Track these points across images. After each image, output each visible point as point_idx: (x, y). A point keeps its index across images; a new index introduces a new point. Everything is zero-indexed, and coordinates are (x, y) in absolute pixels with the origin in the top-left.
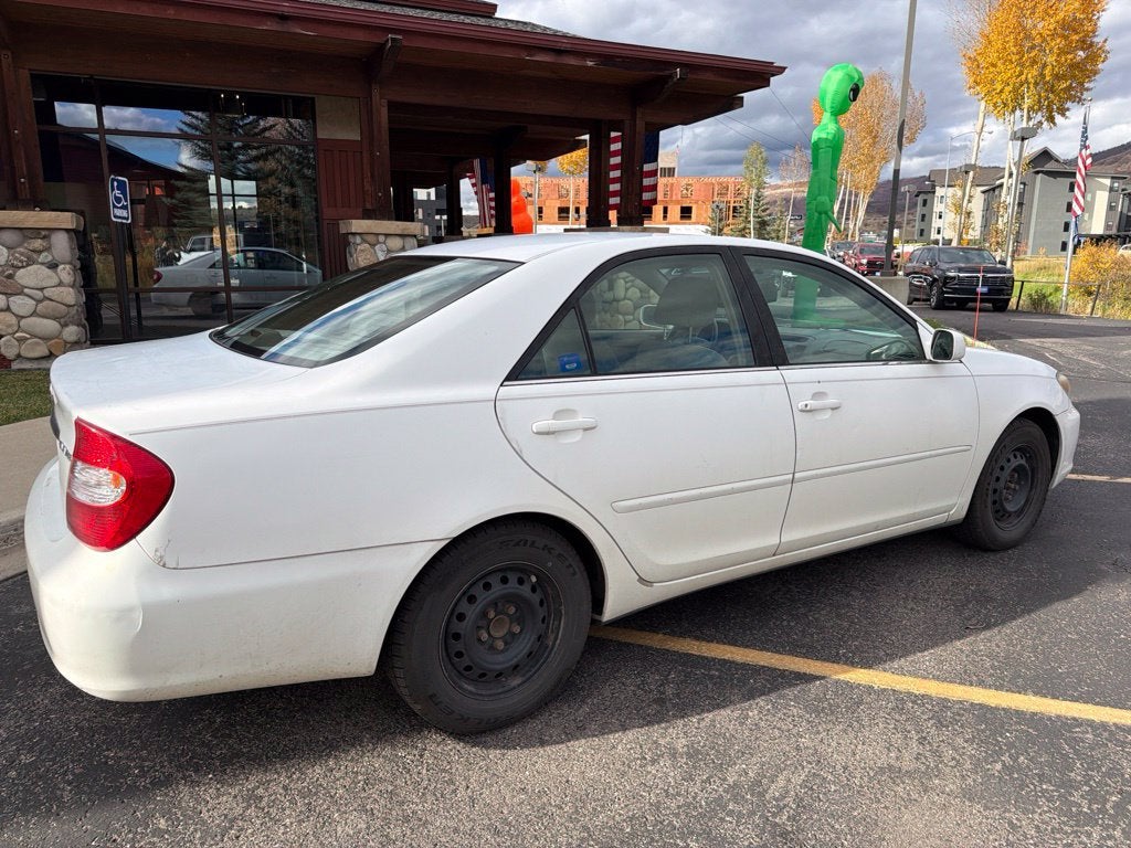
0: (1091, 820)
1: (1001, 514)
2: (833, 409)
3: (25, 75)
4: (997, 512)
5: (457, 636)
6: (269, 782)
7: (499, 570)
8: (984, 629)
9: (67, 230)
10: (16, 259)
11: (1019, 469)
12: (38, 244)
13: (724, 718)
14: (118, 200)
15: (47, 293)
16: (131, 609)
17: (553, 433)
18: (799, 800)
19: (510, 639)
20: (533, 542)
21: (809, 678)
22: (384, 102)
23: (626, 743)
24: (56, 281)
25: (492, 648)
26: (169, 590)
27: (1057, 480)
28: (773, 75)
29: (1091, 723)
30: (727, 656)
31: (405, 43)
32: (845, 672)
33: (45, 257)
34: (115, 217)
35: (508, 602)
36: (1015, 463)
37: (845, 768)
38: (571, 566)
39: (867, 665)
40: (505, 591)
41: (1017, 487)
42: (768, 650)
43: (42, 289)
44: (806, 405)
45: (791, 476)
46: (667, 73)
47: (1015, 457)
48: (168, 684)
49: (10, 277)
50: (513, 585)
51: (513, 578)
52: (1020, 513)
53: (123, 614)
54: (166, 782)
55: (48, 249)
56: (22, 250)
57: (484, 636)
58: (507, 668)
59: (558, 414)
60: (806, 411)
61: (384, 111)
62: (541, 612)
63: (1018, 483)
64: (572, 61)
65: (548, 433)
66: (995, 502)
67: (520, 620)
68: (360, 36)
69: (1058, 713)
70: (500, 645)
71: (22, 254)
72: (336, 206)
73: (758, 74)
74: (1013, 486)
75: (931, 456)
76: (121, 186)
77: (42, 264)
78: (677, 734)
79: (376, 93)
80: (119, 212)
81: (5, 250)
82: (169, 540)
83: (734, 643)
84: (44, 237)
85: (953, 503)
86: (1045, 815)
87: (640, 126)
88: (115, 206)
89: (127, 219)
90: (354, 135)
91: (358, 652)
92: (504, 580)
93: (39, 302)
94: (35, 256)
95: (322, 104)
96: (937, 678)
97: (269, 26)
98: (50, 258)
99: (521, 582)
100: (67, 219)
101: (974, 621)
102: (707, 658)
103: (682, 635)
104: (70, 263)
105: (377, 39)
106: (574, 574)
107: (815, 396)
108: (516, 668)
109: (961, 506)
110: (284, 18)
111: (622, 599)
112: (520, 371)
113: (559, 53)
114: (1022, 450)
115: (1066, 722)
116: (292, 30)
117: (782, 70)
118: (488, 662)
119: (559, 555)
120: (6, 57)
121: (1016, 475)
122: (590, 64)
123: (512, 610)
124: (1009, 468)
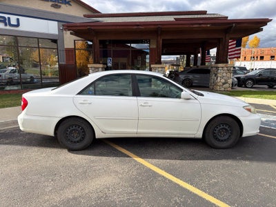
2: (149, 106)
3: (98, 41)
9: (102, 68)
14: (109, 62)
20: (80, 121)
22: (161, 39)
27: (245, 134)
28: (268, 22)
31: (162, 27)
32: (137, 158)
36: (222, 127)
39: (143, 158)
41: (225, 134)
45: (138, 118)
46: (231, 25)
51: (77, 127)
57: (72, 135)
59: (84, 101)
60: (141, 105)
61: (161, 41)
62: (83, 133)
64: (204, 26)
68: (153, 27)
70: (75, 137)
74: (222, 133)
76: (110, 59)
79: (159, 38)
80: (109, 64)
81: (92, 71)
82: (27, 111)
84: (98, 69)
90: (155, 46)
96: (151, 163)
97: (135, 27)
100: (101, 66)
102: (119, 150)
105: (156, 27)
106: (88, 128)
107: (145, 103)
108: (78, 142)
109: (199, 134)
110: (138, 25)
111: (99, 135)
112: (80, 93)
113: (200, 24)
114: (226, 124)
115: (160, 176)
116: (140, 27)
117: (271, 20)
118: (73, 140)
119: (85, 124)
120: (95, 38)
121: (224, 130)
122: (208, 26)
123: (77, 132)
124: (219, 128)
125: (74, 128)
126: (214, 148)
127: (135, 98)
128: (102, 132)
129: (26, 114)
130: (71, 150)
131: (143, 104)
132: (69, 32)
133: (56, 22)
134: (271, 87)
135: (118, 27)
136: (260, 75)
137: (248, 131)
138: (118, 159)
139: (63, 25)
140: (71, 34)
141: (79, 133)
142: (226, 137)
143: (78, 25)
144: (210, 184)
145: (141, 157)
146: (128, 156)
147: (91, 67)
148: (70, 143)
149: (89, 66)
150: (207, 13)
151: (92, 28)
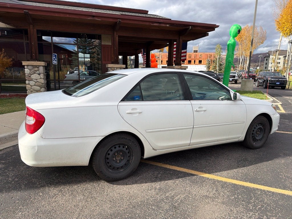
0: (251, 211)
1: (255, 140)
2: (204, 111)
3: (35, 30)
4: (254, 139)
5: (108, 159)
6: (65, 188)
7: (119, 144)
8: (243, 167)
9: (43, 66)
10: (31, 72)
11: (260, 128)
12: (36, 69)
13: (170, 182)
14: (54, 59)
15: (38, 80)
16: (35, 146)
17: (131, 113)
18: (181, 201)
19: (121, 160)
20: (126, 138)
21: (193, 175)
22: (117, 36)
23: (145, 186)
24: (40, 78)
25: (116, 162)
26: (43, 143)
27: (272, 132)
28: (216, 28)
29: (261, 190)
30: (176, 169)
31: (122, 22)
32: (203, 174)
33: (38, 72)
34: (54, 63)
35: (120, 152)
36: (258, 127)
37: (195, 195)
38: (135, 144)
39: (209, 173)
40: (119, 149)
41: (260, 133)
42: (186, 168)
43: (37, 80)
44: (197, 110)
45: (193, 127)
46: (187, 27)
47: (259, 125)
48: (43, 163)
49: (30, 76)
50: (121, 148)
51: (121, 146)
52: (260, 140)
53: (33, 147)
54: (43, 186)
55: (38, 70)
57: (114, 159)
58: (120, 167)
59: (133, 109)
60: (197, 111)
61: (117, 38)
62: (128, 155)
63: (260, 132)
64: (163, 25)
65: (130, 113)
66: (253, 137)
67: (123, 156)
68: (111, 20)
69: (254, 187)
70: (118, 161)
71: (33, 71)
72: (106, 61)
73: (212, 28)
74: (258, 133)
75: (232, 124)
76: (55, 56)
77: (37, 74)
78: (157, 185)
79: (115, 33)
80: (54, 62)
81: (29, 70)
82: (43, 132)
83: (178, 166)
84: (38, 67)
85: (240, 136)
86: (241, 208)
87: (181, 40)
88: (53, 60)
89: (56, 63)
90: (110, 44)
91: (84, 160)
92: (119, 147)
93: (36, 82)
94: (35, 72)
95: (103, 36)
96: (226, 177)
97: (90, 18)
98: (39, 72)
99: (123, 147)
100: (43, 63)
101: (241, 165)
102: (170, 169)
103: (166, 164)
104: (43, 74)
105: (115, 21)
106: (136, 146)
107: (199, 108)
109: (242, 137)
110: (93, 16)
111: (148, 153)
112: (124, 99)
113: (160, 23)
114: (261, 124)
116: (95, 19)
117: (218, 26)
118: (115, 165)
119: (133, 142)
120: (31, 26)
121: (259, 130)
122: (168, 26)
123: (121, 154)
124: (257, 128)
125: (118, 148)
128: (153, 149)
129: (43, 137)
131: (198, 109)
135: (68, 16)
137: (274, 128)
138: (187, 181)
142: (260, 137)
143: (9, 6)
145: (206, 173)
147: (27, 66)
148: (111, 171)
149: (24, 63)
150: (148, 13)
151: (30, 13)
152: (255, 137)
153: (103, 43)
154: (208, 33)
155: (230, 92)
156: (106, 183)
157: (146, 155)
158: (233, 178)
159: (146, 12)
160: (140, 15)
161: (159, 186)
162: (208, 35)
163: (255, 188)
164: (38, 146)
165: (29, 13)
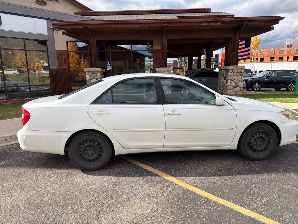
0: (175, 214)
1: (254, 150)
2: (178, 115)
3: (95, 41)
4: (252, 149)
5: (80, 151)
7: (90, 140)
8: (217, 176)
9: (100, 72)
10: (91, 78)
11: (261, 137)
12: (95, 75)
13: (130, 178)
14: (109, 65)
18: (122, 194)
19: (93, 154)
20: (96, 135)
22: (166, 39)
25: (89, 155)
27: (282, 143)
28: (280, 20)
29: (208, 199)
31: (167, 25)
32: (167, 176)
33: (96, 77)
36: (258, 136)
37: (139, 192)
38: (104, 141)
39: (174, 176)
40: (91, 144)
41: (262, 143)
42: (157, 169)
44: (168, 113)
45: (165, 129)
46: (242, 23)
47: (259, 134)
49: (90, 81)
51: (93, 142)
52: (263, 151)
55: (96, 76)
56: (92, 76)
57: (87, 152)
58: (92, 159)
60: (168, 114)
61: (166, 42)
62: (99, 150)
64: (213, 24)
65: (98, 114)
66: (251, 146)
68: (158, 25)
70: (90, 155)
71: (92, 77)
73: (277, 20)
74: (259, 142)
75: (216, 130)
76: (110, 63)
79: (164, 38)
80: (109, 68)
81: (89, 76)
82: (29, 125)
84: (96, 73)
85: (231, 144)
87: (237, 38)
88: (108, 67)
90: (160, 48)
92: (91, 142)
94: (94, 77)
95: (154, 41)
96: (186, 183)
97: (138, 26)
100: (100, 70)
104: (100, 78)
105: (161, 25)
106: (106, 143)
107: (172, 111)
108: (94, 160)
109: (234, 145)
110: (141, 24)
111: (118, 150)
112: (95, 102)
113: (209, 22)
114: (263, 133)
115: (202, 198)
116: (143, 26)
117: (283, 18)
118: (88, 158)
119: (102, 139)
120: (92, 38)
121: (261, 139)
122: (218, 24)
123: (93, 148)
124: (256, 137)
125: (89, 143)
126: (249, 160)
127: (160, 106)
128: (123, 147)
129: (29, 129)
130: (86, 170)
131: (170, 113)
132: (60, 32)
133: (45, 21)
134: (277, 90)
135: (118, 26)
136: (267, 77)
137: (286, 139)
138: (145, 179)
139: (53, 24)
140: (63, 33)
141: (95, 150)
142: (263, 147)
143: (73, 23)
144: (263, 204)
145: (171, 175)
146: (156, 175)
147: (88, 72)
148: (84, 162)
149: (85, 70)
150: (211, 11)
151: (89, 27)
152: (253, 147)
153: (154, 48)
154: (273, 27)
155: (215, 96)
156: (80, 172)
157: (117, 152)
158: (192, 184)
159: (208, 10)
160: (200, 14)
161: (116, 180)
162: (273, 28)
163: (204, 197)
164: (25, 135)
165: (87, 27)
